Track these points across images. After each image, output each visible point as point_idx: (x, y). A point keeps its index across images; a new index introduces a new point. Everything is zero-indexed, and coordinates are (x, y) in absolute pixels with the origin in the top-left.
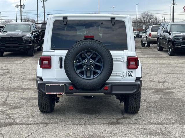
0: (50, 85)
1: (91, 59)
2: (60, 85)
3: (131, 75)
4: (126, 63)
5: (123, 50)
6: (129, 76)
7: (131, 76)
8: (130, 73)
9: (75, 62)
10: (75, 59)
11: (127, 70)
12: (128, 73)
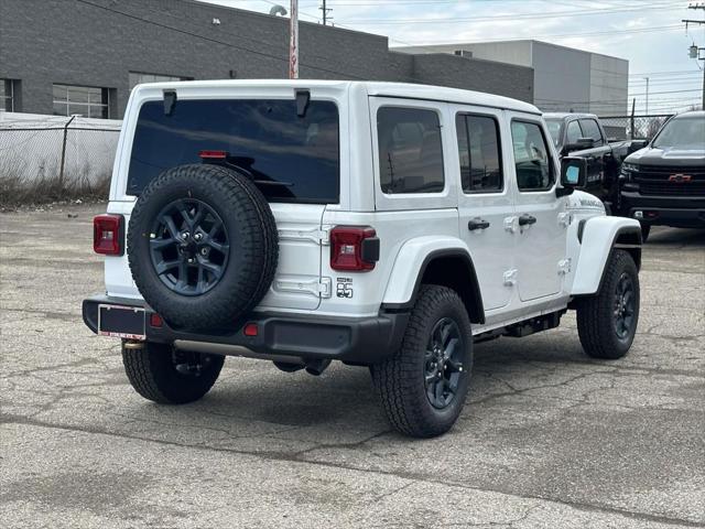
0: (109, 307)
1: (199, 228)
2: (136, 310)
3: (347, 292)
4: (329, 248)
5: (326, 204)
6: (339, 295)
7: (346, 295)
8: (341, 286)
9: (152, 236)
10: (155, 228)
11: (333, 272)
12: (335, 283)
